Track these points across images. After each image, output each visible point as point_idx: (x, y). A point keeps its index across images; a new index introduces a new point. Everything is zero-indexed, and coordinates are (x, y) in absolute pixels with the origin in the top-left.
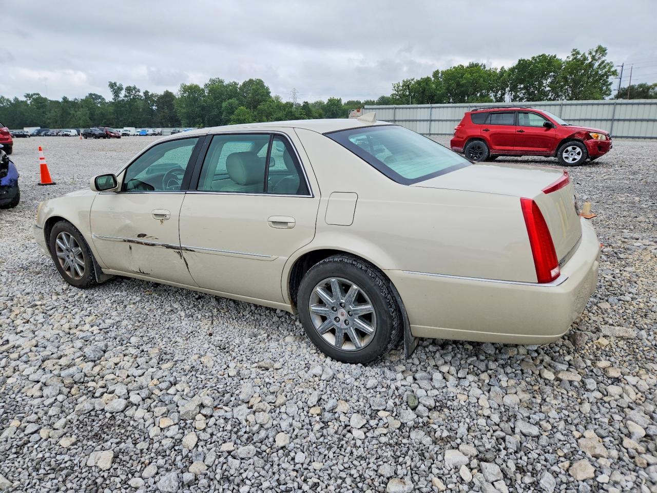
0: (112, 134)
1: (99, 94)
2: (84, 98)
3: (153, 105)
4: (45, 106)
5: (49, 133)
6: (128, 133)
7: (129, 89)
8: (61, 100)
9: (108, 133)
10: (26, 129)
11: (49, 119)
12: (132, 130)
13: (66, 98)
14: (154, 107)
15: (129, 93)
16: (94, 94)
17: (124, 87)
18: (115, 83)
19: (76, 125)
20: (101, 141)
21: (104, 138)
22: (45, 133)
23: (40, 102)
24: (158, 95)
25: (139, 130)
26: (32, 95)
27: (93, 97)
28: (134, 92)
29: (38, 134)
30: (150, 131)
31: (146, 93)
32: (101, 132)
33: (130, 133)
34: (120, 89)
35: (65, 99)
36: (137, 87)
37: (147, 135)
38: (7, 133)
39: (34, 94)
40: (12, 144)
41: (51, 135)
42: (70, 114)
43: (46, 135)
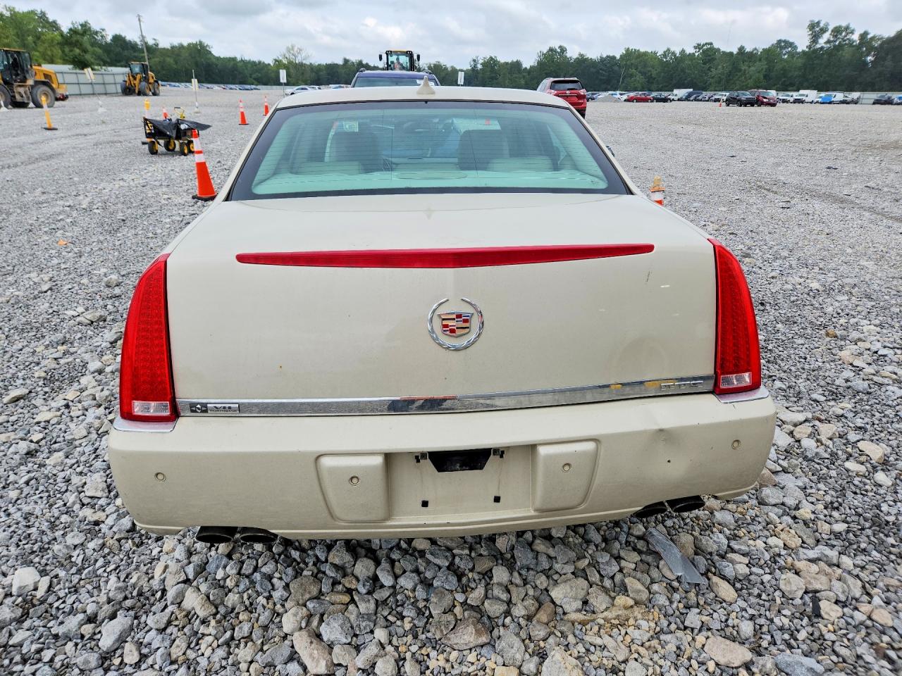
0: (765, 100)
1: (791, 41)
2: (767, 46)
3: (868, 55)
4: (714, 59)
5: (700, 98)
6: (804, 98)
7: (837, 31)
8: (735, 51)
9: (761, 98)
10: (676, 91)
11: (713, 78)
12: (812, 95)
13: (743, 47)
14: (870, 58)
15: (836, 36)
16: (785, 41)
17: (831, 28)
18: (818, 23)
19: (743, 86)
20: (749, 109)
21: (752, 105)
22: (696, 97)
23: (709, 54)
24: (882, 38)
25: (823, 94)
26: (704, 45)
27: (784, 44)
28: (844, 34)
29: (687, 98)
30: (839, 96)
31: (864, 35)
32: (751, 97)
33: (807, 99)
34: (823, 31)
35: (741, 49)
36: (852, 26)
37: (830, 103)
38: (583, 97)
39: (706, 44)
40: (585, 111)
41: (701, 100)
42: (740, 70)
43: (696, 100)
